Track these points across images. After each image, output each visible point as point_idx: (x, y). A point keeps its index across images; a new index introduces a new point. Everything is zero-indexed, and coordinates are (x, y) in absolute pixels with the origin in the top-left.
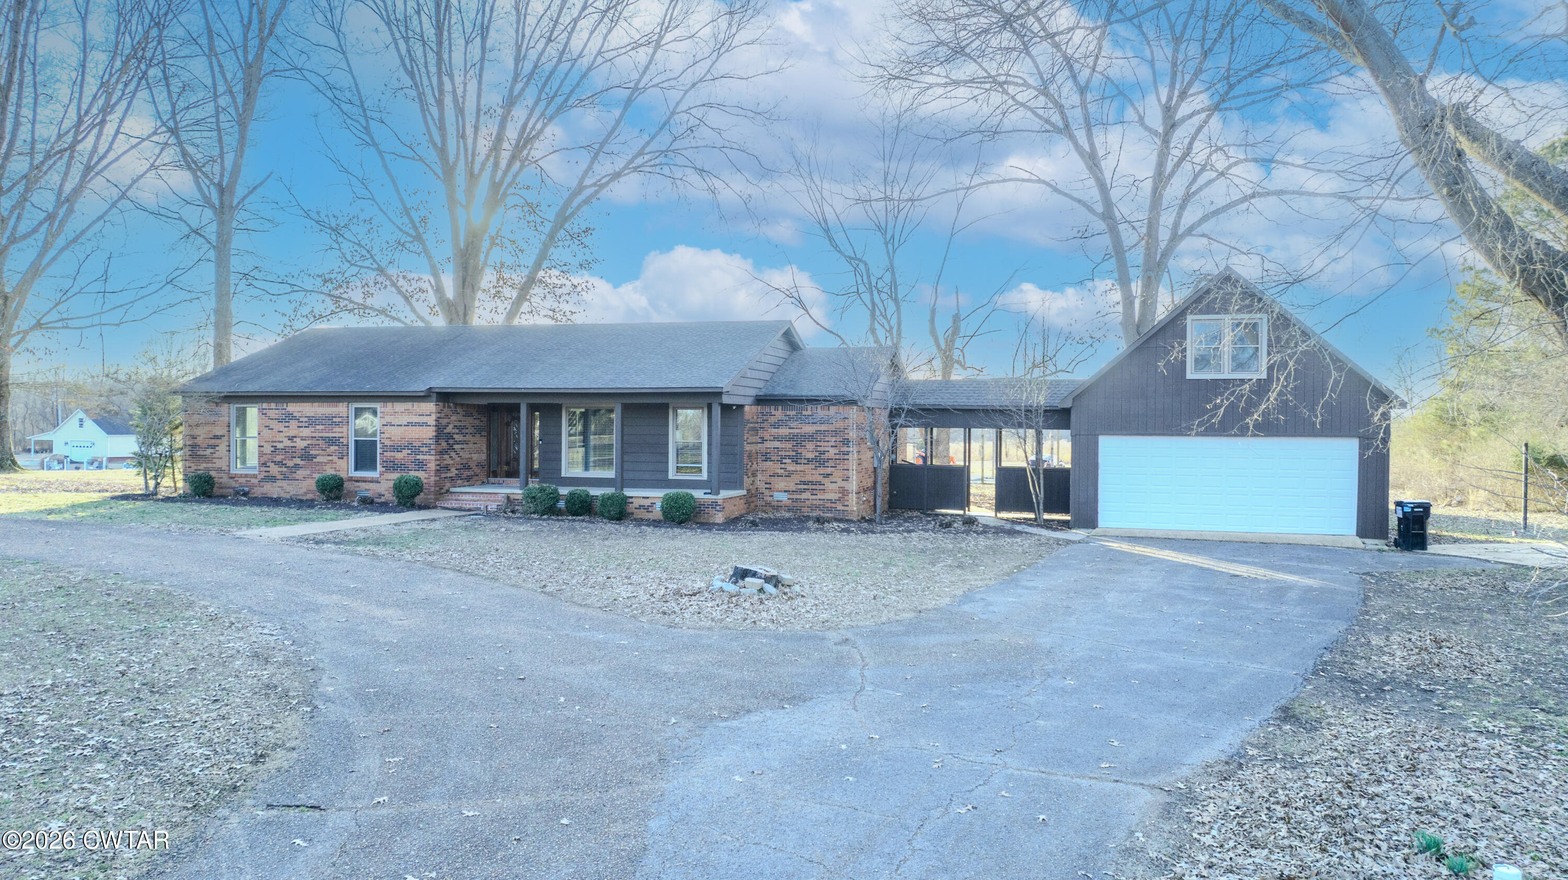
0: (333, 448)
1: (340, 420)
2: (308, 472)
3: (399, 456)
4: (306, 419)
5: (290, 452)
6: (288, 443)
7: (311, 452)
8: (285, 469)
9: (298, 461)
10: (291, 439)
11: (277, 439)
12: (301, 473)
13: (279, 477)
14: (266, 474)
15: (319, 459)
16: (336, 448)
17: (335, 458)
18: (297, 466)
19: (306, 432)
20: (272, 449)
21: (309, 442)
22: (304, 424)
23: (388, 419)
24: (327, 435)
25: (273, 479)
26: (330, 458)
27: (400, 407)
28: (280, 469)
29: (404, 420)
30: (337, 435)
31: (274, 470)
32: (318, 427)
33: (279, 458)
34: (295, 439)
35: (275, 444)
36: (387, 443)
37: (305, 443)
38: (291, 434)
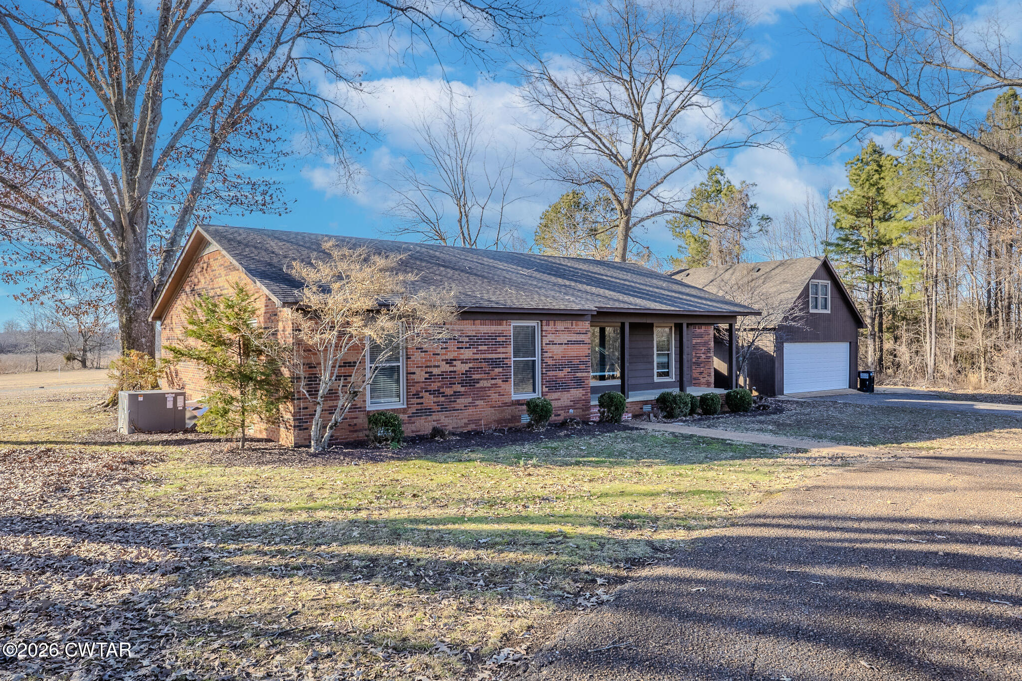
0: (496, 370)
1: (503, 339)
2: (470, 400)
3: (561, 374)
4: (467, 339)
5: (448, 378)
6: (446, 367)
7: (474, 377)
8: (443, 399)
9: (458, 388)
10: (450, 362)
11: (432, 364)
12: (462, 401)
13: (436, 408)
14: (419, 407)
15: (483, 384)
16: (501, 370)
17: (499, 382)
18: (457, 394)
19: (468, 354)
20: (427, 376)
21: (471, 365)
22: (464, 345)
23: (551, 337)
24: (490, 356)
25: (428, 412)
26: (493, 382)
27: (561, 325)
28: (435, 399)
29: (564, 338)
30: (501, 356)
31: (429, 400)
32: (480, 348)
33: (434, 386)
34: (455, 363)
35: (429, 370)
36: (550, 362)
37: (465, 368)
38: (450, 356)
